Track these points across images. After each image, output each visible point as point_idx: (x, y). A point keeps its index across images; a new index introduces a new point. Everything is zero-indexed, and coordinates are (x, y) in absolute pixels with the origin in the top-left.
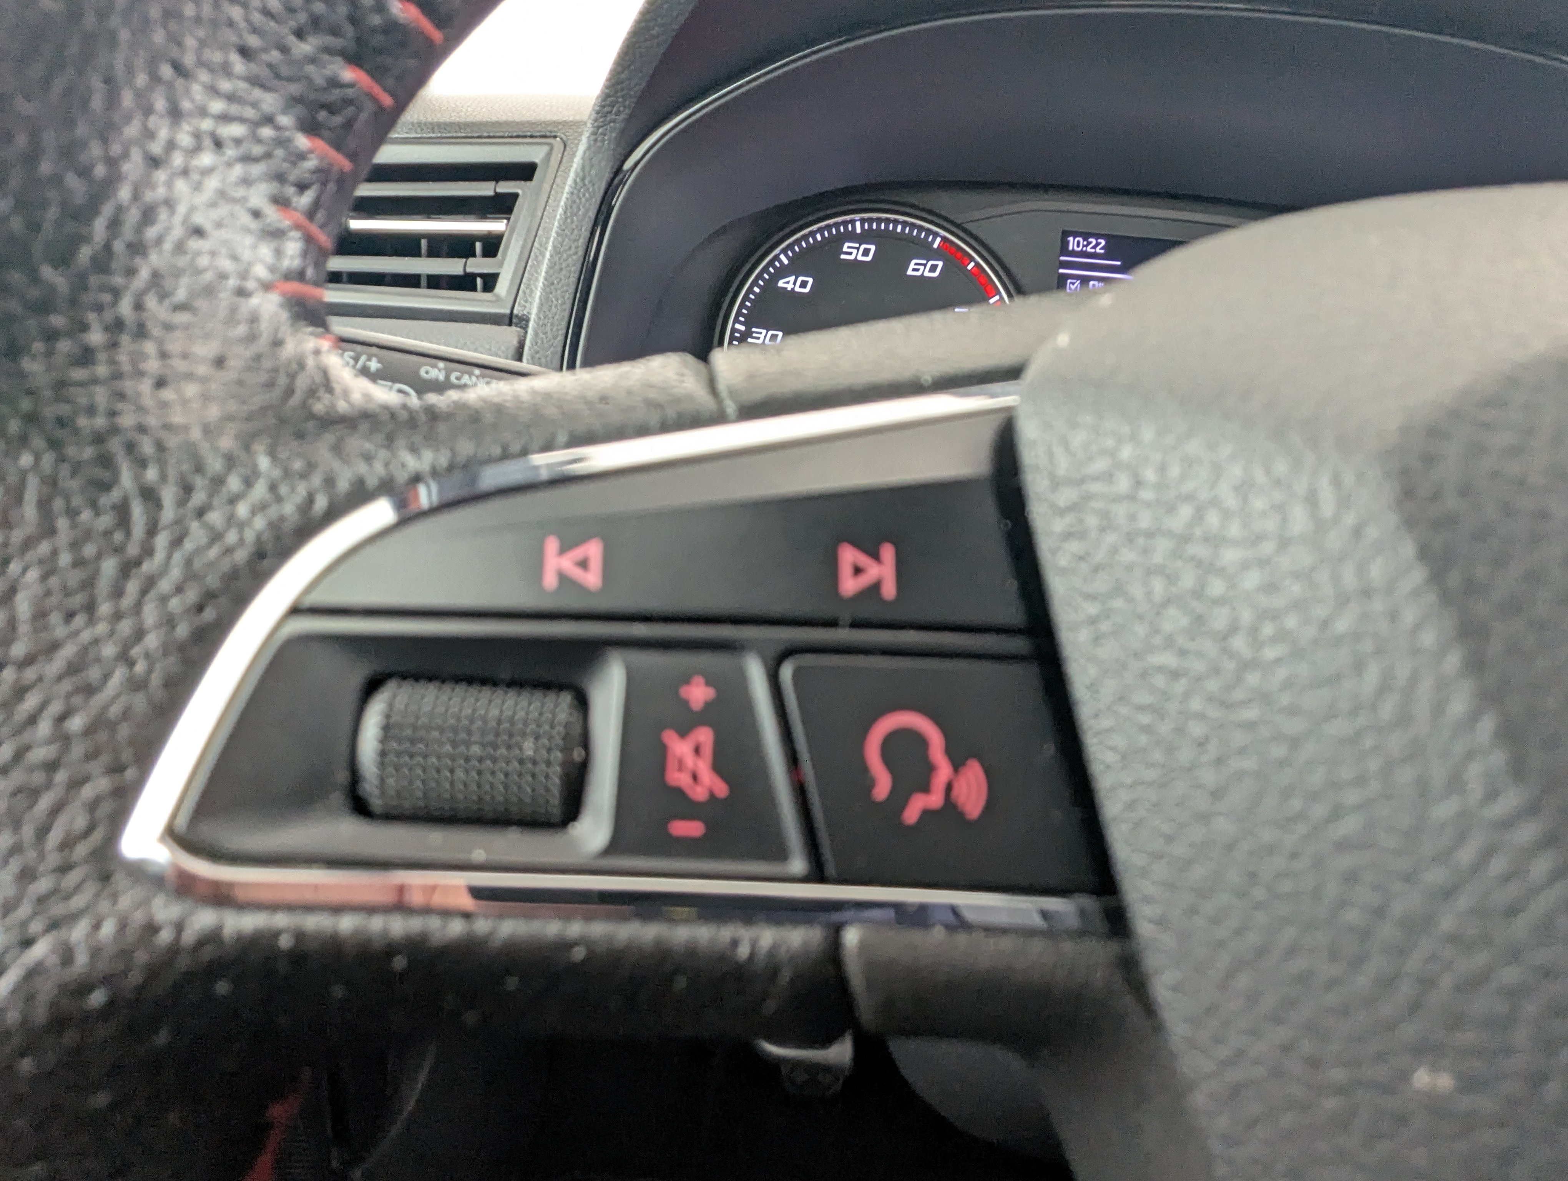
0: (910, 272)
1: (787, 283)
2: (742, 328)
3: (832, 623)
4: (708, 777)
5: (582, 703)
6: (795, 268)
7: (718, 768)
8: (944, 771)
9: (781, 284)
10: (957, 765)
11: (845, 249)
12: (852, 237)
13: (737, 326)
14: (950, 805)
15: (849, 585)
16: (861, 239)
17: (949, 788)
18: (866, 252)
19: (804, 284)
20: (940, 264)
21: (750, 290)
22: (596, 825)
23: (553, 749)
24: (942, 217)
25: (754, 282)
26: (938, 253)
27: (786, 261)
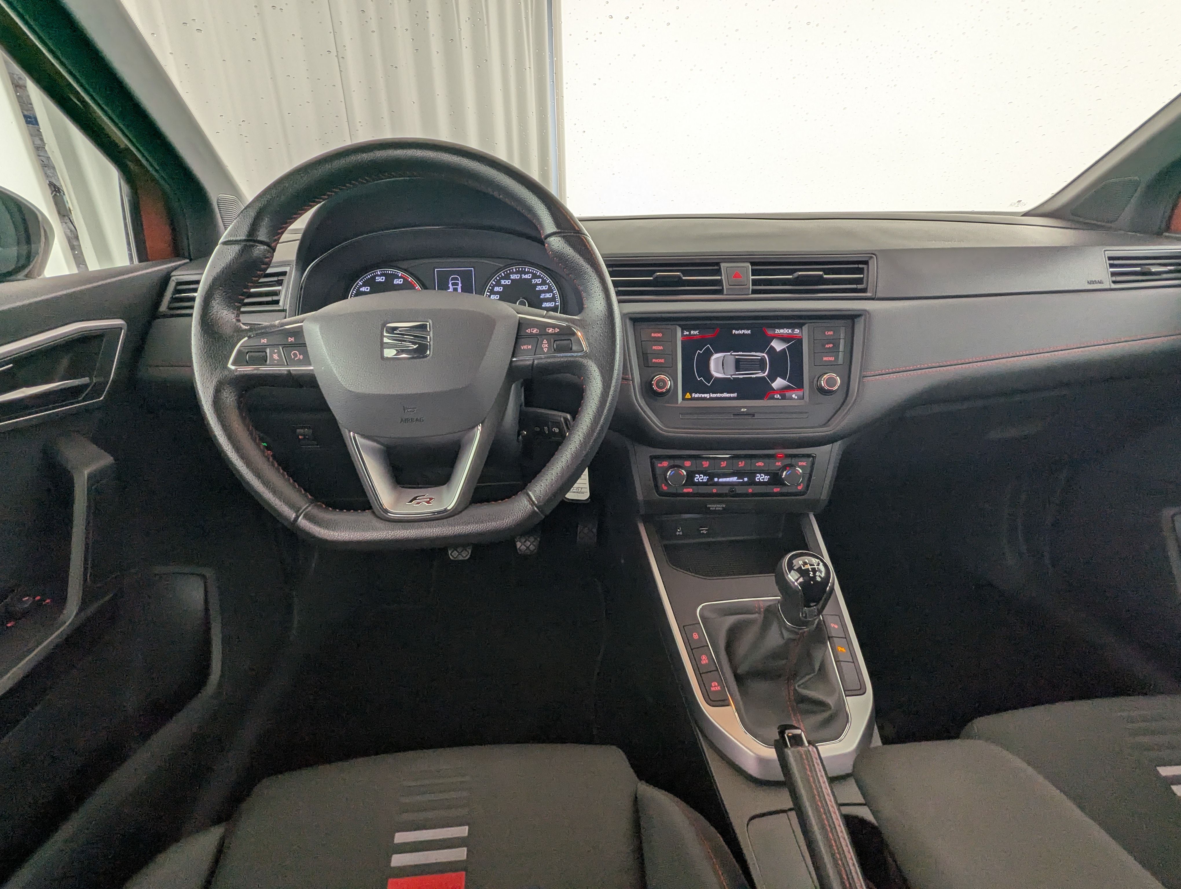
0: (394, 283)
1: (363, 289)
3: (288, 344)
5: (266, 353)
6: (364, 285)
7: (278, 357)
9: (361, 289)
10: (300, 355)
11: (377, 279)
12: (378, 275)
14: (299, 359)
15: (289, 341)
16: (380, 276)
17: (299, 357)
18: (382, 279)
19: (367, 289)
20: (402, 280)
21: (353, 292)
22: (268, 362)
23: (263, 357)
24: (401, 268)
25: (354, 290)
26: (401, 277)
27: (361, 284)
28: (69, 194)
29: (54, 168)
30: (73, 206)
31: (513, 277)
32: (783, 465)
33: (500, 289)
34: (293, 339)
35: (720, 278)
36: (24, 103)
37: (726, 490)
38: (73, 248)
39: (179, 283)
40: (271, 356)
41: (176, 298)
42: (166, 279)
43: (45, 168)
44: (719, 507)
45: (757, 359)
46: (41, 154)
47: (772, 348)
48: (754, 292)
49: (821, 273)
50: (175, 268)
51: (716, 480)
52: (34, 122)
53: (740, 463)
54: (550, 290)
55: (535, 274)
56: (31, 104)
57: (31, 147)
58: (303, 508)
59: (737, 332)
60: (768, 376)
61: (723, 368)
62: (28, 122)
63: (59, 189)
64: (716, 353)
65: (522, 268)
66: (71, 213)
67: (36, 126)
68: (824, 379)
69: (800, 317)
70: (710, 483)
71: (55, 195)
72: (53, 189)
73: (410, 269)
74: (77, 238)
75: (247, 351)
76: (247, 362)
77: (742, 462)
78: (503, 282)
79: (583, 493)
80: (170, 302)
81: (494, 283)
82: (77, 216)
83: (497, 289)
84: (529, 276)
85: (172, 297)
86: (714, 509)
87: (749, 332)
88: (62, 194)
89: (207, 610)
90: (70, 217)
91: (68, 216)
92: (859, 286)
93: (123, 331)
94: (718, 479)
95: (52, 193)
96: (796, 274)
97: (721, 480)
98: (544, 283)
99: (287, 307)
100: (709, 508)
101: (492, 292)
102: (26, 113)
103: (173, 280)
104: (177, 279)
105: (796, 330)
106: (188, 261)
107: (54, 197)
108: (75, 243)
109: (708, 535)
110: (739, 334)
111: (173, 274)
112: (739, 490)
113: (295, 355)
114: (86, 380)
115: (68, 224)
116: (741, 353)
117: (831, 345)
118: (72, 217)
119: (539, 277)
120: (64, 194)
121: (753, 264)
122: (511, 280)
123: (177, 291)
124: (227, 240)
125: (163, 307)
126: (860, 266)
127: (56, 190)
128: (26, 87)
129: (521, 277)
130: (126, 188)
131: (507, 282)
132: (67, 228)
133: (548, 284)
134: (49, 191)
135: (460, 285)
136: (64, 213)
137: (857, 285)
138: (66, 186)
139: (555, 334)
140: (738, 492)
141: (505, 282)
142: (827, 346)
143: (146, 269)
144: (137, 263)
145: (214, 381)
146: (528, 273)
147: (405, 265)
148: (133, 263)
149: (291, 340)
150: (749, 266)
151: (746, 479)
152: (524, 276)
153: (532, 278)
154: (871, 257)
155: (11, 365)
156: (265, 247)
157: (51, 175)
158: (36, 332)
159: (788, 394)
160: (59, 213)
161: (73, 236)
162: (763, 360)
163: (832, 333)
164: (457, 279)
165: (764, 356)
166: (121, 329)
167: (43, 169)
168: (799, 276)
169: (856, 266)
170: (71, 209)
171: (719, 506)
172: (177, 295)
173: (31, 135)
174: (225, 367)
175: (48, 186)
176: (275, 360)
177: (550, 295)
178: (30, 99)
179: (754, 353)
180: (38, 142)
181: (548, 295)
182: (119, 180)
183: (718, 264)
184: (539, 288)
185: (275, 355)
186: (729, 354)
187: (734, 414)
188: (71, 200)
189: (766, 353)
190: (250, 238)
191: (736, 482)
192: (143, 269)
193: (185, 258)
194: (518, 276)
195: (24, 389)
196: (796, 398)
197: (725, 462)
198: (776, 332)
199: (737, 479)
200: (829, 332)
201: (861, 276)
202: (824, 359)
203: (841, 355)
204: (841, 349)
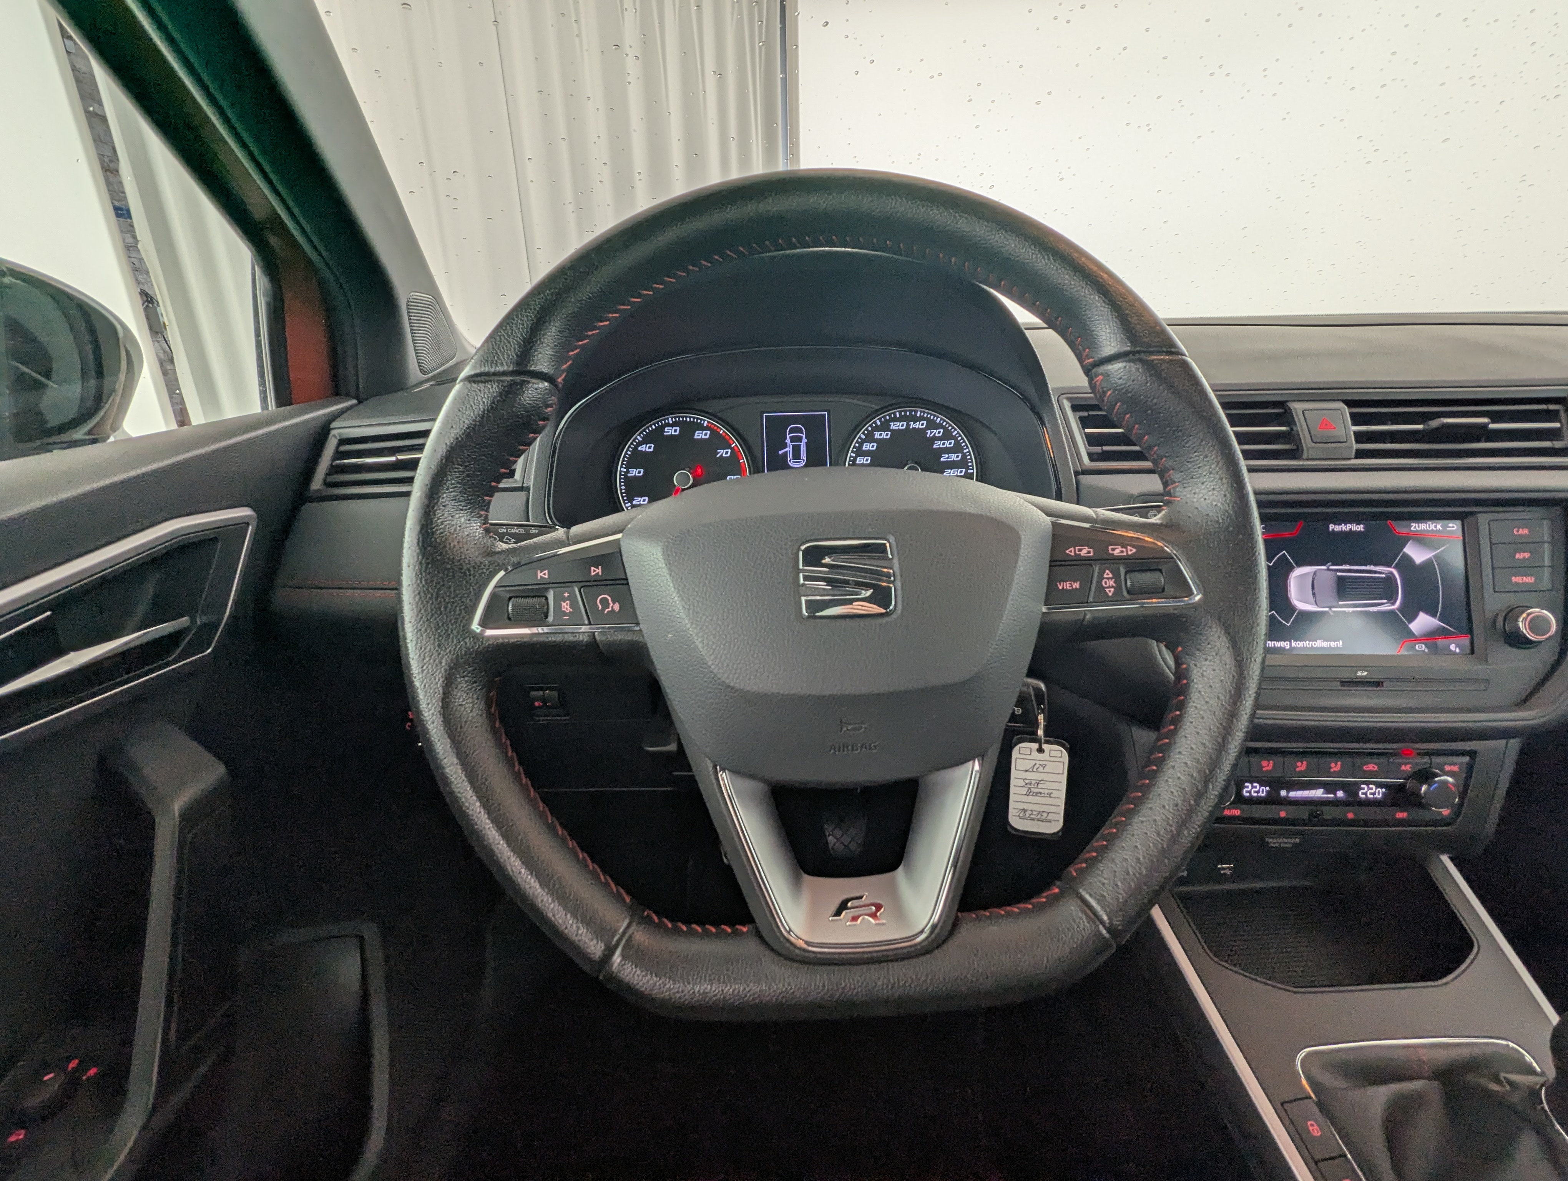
0: (696, 437)
1: (643, 448)
2: (625, 470)
3: (590, 581)
4: (569, 609)
5: (547, 599)
6: (645, 441)
7: (570, 607)
8: (611, 604)
9: (639, 448)
10: (614, 603)
11: (666, 430)
12: (668, 425)
13: (622, 469)
14: (613, 610)
15: (593, 574)
16: (672, 426)
17: (612, 607)
18: (675, 431)
19: (650, 448)
20: (709, 432)
21: (626, 453)
22: (550, 619)
23: (542, 607)
24: (707, 413)
25: (628, 450)
26: (707, 428)
27: (640, 439)
28: (165, 306)
29: (147, 273)
30: (169, 321)
31: (894, 426)
32: (1415, 769)
33: (873, 446)
34: (599, 571)
35: (1292, 428)
36: (115, 192)
37: (1304, 813)
38: (165, 373)
39: (343, 442)
40: (558, 606)
41: (338, 466)
42: (322, 433)
43: (136, 272)
44: (1287, 843)
45: (1379, 578)
46: (131, 256)
47: (1407, 559)
48: (1360, 454)
49: (1485, 420)
50: (335, 417)
51: (1283, 793)
52: (126, 215)
53: (1333, 765)
54: (957, 449)
55: (934, 421)
56: (124, 193)
57: (120, 245)
58: (621, 930)
59: (1337, 528)
60: (1401, 609)
61: (1314, 594)
62: (118, 216)
63: (151, 298)
64: (1299, 565)
65: (911, 411)
66: (166, 329)
67: (129, 220)
68: (1525, 619)
69: (1464, 502)
70: (1272, 800)
71: (147, 306)
72: (145, 299)
73: (719, 414)
74: (171, 361)
75: (508, 596)
76: (509, 619)
77: (1336, 764)
78: (877, 435)
79: (1050, 821)
80: (328, 474)
81: (863, 437)
82: (174, 334)
83: (867, 447)
84: (923, 424)
85: (331, 465)
86: (1277, 845)
87: (1360, 528)
88: (155, 305)
89: (365, 997)
90: (164, 334)
91: (162, 333)
92: (1556, 444)
93: (250, 528)
94: (1288, 792)
95: (143, 305)
96: (1434, 423)
97: (1292, 794)
98: (947, 436)
99: (531, 483)
100: (1268, 843)
101: (860, 452)
102: (117, 204)
103: (334, 436)
104: (340, 434)
105: (1451, 525)
106: (355, 401)
107: (146, 309)
108: (169, 367)
109: (1232, 879)
110: (1341, 533)
111: (333, 425)
112: (1329, 813)
113: (605, 603)
114: (184, 621)
115: (161, 343)
116: (1348, 567)
117: (1527, 555)
118: (167, 334)
119: (940, 426)
120: (158, 305)
121: (1349, 403)
122: (892, 431)
123: (340, 454)
124: (478, 371)
125: (317, 484)
126: (1552, 407)
127: (148, 300)
128: (117, 171)
129: (908, 425)
130: (263, 282)
131: (885, 435)
132: (159, 348)
133: (955, 438)
134: (139, 301)
135: (804, 440)
136: (156, 329)
137: (1551, 441)
138: (161, 296)
139: (1128, 558)
140: (1327, 817)
141: (881, 435)
142: (1518, 556)
143: (292, 417)
144: (274, 408)
145: (444, 661)
146: (921, 419)
147: (716, 406)
148: (267, 408)
149: (596, 571)
150: (1344, 409)
151: (1341, 795)
152: (912, 425)
153: (927, 428)
155: (49, 613)
156: (546, 384)
157: (143, 281)
158: (103, 542)
159: (1441, 642)
160: (151, 328)
161: (167, 357)
162: (1390, 578)
163: (1526, 531)
164: (801, 431)
165: (1391, 573)
166: (248, 524)
167: (134, 274)
168: (1444, 426)
169: (1544, 407)
170: (167, 323)
171: (1286, 841)
172: (338, 462)
173: (122, 231)
174: (466, 630)
175: (138, 296)
176: (565, 614)
177: (958, 457)
178: (123, 187)
179: (1372, 568)
180: (130, 240)
181: (953, 457)
182: (253, 269)
183: (1282, 404)
184: (938, 445)
185: (564, 604)
186: (1324, 567)
187: (1342, 682)
188: (167, 312)
189: (1395, 567)
190: (521, 368)
191: (1322, 798)
192: (285, 419)
193: (348, 396)
194: (903, 425)
195: (72, 655)
196: (1458, 650)
197: (1305, 763)
198: (1412, 529)
199: (1323, 794)
200: (1521, 530)
201: (1558, 425)
202: (1515, 579)
203: (1547, 572)
204: (1547, 562)
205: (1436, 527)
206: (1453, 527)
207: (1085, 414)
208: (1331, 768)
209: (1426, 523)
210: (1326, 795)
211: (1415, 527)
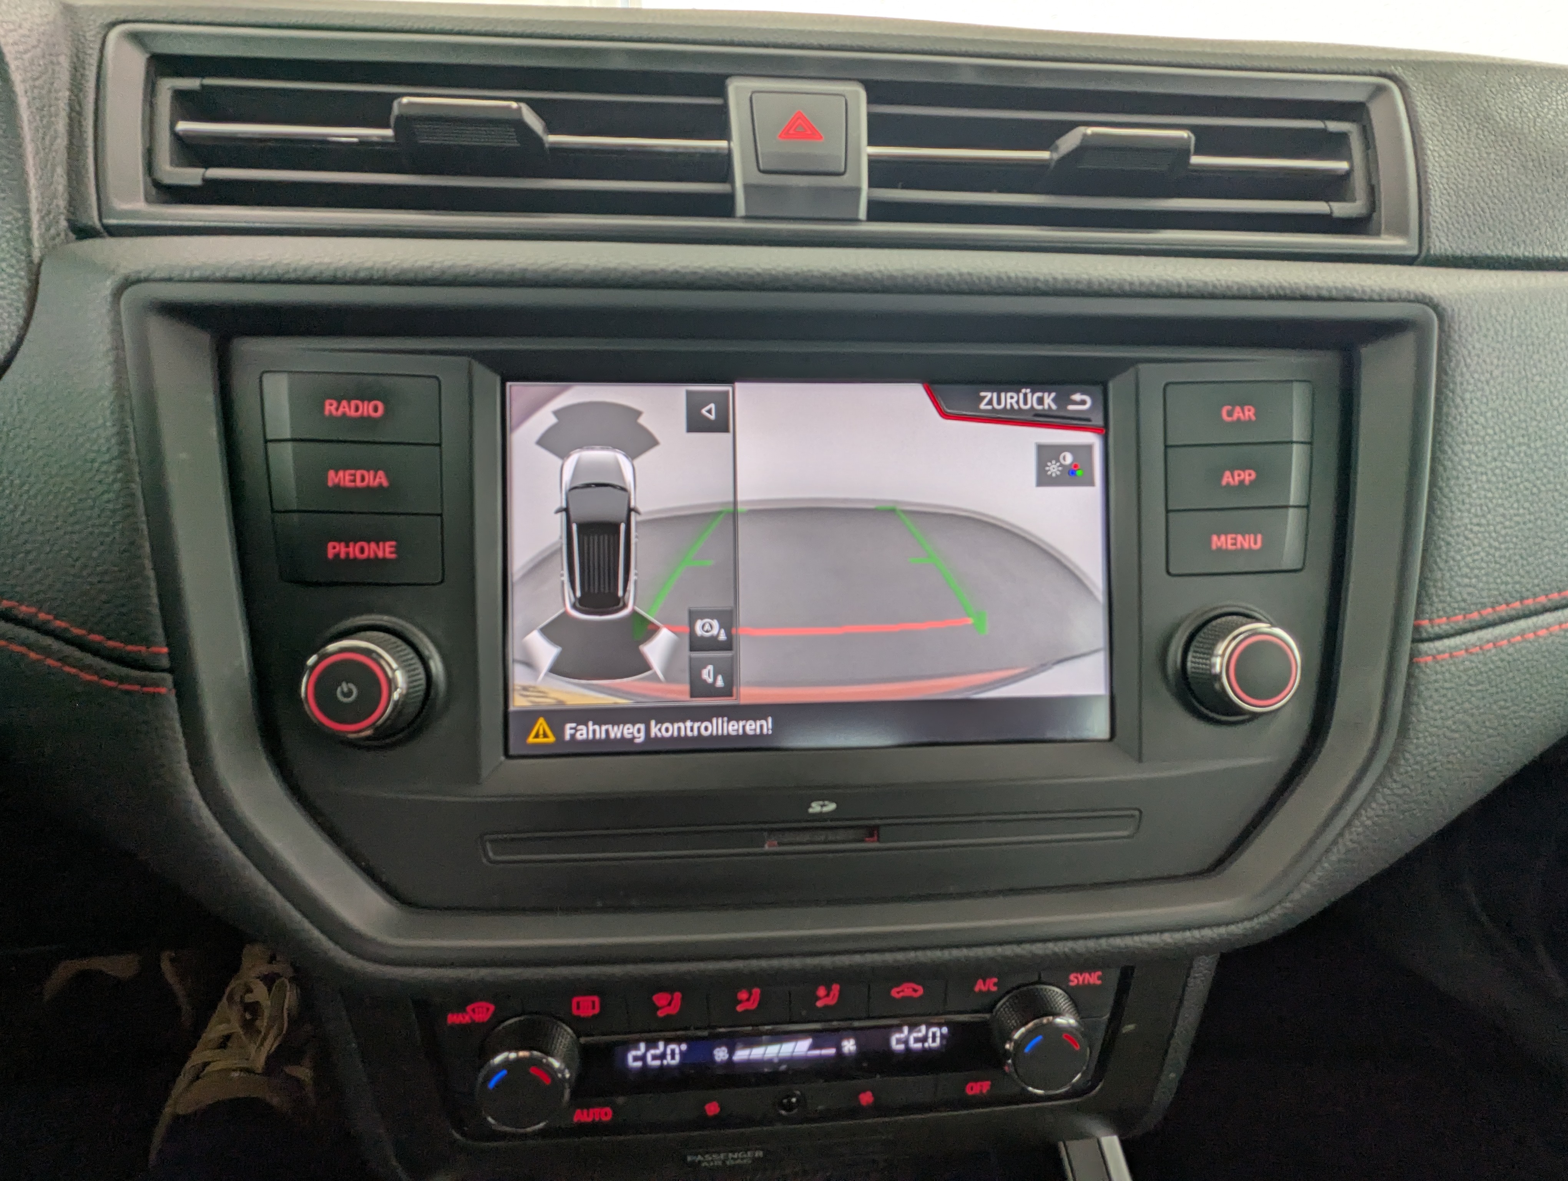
35: (723, 144)
37: (759, 1102)
44: (740, 1158)
48: (880, 210)
49: (1180, 143)
51: (721, 1054)
68: (1231, 649)
86: (716, 1164)
92: (1340, 209)
94: (731, 1052)
96: (1069, 142)
97: (741, 1055)
100: (697, 1163)
105: (1077, 397)
112: (822, 1093)
117: (1248, 476)
126: (1333, 126)
137: (1327, 200)
140: (814, 1106)
142: (1227, 478)
150: (857, 94)
151: (849, 1046)
154: (1380, 90)
163: (1249, 413)
183: (711, 80)
191: (805, 1060)
198: (983, 406)
199: (813, 1047)
200: (1238, 409)
201: (1343, 165)
202: (1218, 542)
203: (1293, 519)
204: (1295, 493)
205: (1040, 401)
206: (1083, 402)
207: (192, 83)
208: (818, 998)
209: (1018, 392)
210: (816, 1052)
211: (990, 402)
